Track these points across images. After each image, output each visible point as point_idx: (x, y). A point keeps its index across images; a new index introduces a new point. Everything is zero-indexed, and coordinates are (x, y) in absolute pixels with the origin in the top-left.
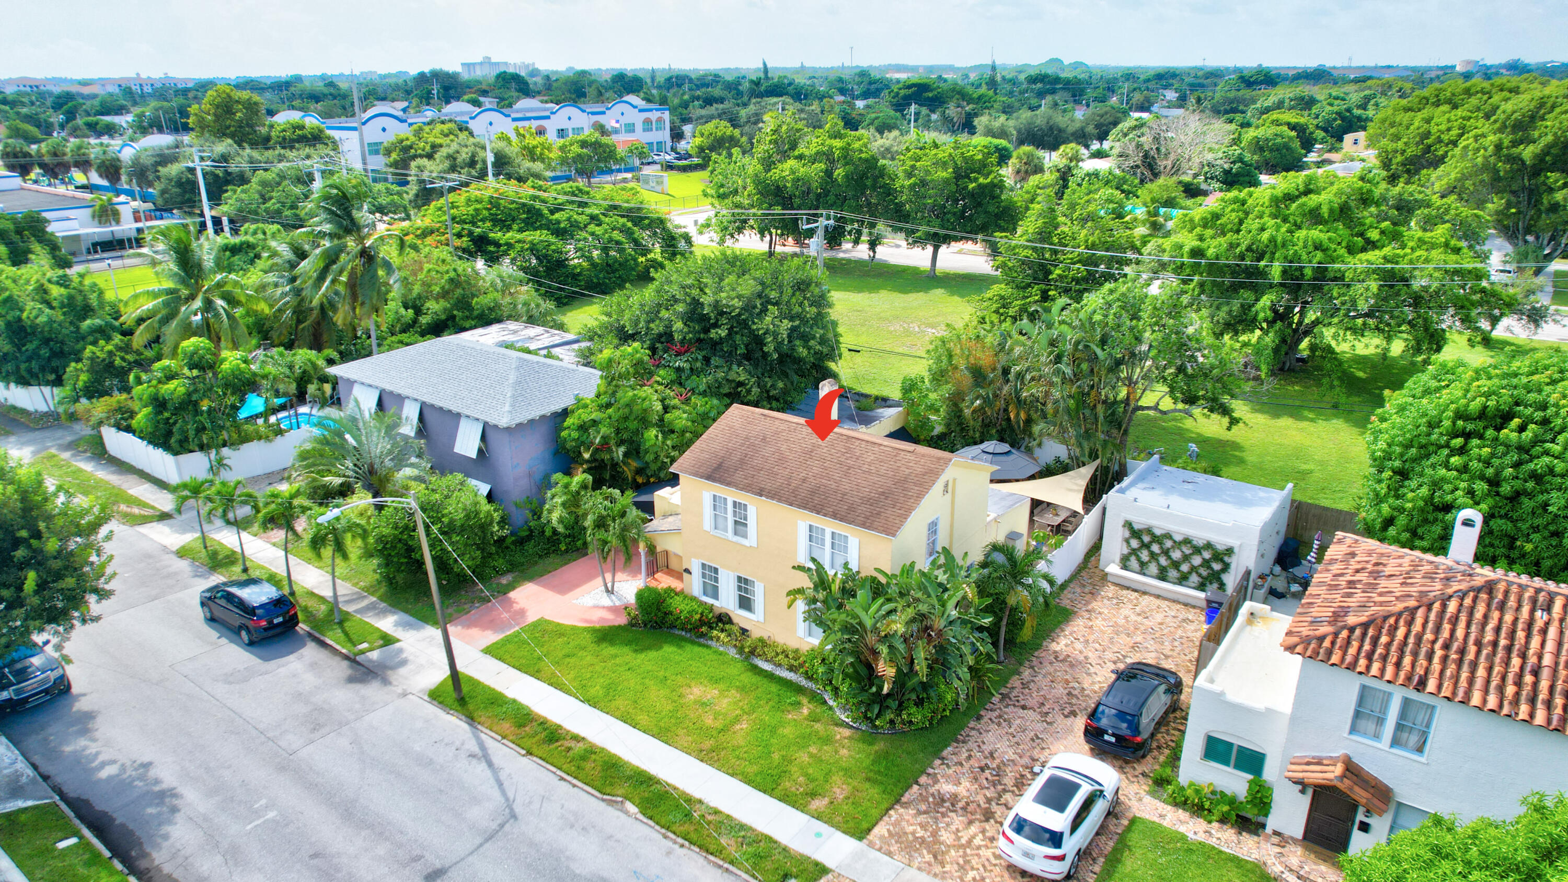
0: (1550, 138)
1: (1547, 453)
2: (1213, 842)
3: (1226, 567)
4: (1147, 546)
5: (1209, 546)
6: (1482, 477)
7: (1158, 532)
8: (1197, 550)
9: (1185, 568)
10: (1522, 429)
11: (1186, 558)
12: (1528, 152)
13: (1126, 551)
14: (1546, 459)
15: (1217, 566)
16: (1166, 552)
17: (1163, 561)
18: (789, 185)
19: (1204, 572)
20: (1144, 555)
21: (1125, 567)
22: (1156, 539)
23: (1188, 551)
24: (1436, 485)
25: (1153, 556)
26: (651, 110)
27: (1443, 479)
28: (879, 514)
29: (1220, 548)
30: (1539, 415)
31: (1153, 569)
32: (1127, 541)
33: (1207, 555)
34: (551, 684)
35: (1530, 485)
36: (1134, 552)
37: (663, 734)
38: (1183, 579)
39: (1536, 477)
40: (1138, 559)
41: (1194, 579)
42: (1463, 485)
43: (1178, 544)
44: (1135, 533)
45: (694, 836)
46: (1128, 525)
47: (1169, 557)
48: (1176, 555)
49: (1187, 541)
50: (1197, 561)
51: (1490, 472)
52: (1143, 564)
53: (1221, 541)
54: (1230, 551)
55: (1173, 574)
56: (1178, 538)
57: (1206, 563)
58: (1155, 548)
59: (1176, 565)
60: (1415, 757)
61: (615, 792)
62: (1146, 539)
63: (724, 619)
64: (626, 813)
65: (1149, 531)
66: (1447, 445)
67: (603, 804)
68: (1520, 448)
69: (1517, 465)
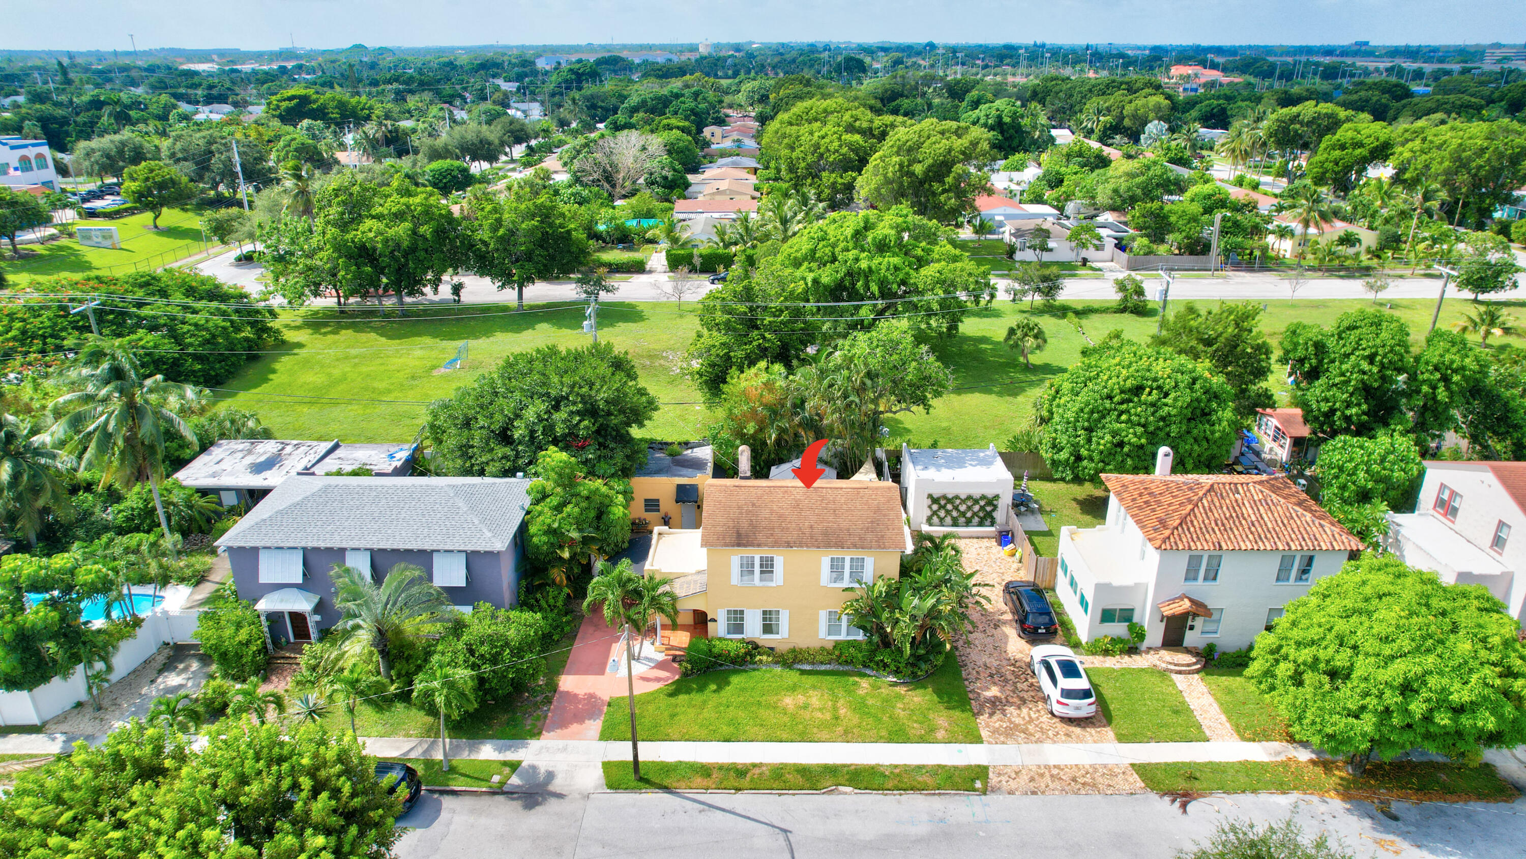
0: (930, 161)
1: (1166, 405)
2: (1125, 666)
3: (995, 507)
4: (944, 507)
5: (983, 497)
6: (1139, 424)
7: (950, 496)
8: (976, 501)
9: (969, 515)
10: (1150, 394)
11: (969, 508)
12: (918, 169)
13: (929, 513)
14: (1166, 408)
15: (989, 509)
16: (956, 508)
17: (955, 514)
18: (380, 246)
19: (981, 514)
20: (942, 513)
21: (931, 525)
22: (949, 501)
23: (969, 503)
24: (1114, 434)
25: (948, 512)
26: (26, 146)
27: (1119, 429)
28: (882, 536)
29: (990, 496)
30: (1155, 385)
31: (948, 520)
32: (930, 507)
33: (982, 503)
34: (687, 740)
35: (1161, 424)
36: (935, 513)
37: (804, 737)
38: (968, 523)
39: (1163, 419)
40: (938, 517)
41: (976, 520)
42: (1131, 431)
43: (963, 501)
44: (934, 500)
45: (900, 786)
46: (930, 496)
47: (958, 511)
48: (963, 508)
49: (969, 497)
50: (976, 508)
51: (1143, 420)
52: (942, 520)
53: (990, 493)
54: (997, 497)
55: (962, 520)
56: (963, 497)
57: (982, 508)
58: (949, 507)
59: (963, 514)
60: (1213, 583)
61: (825, 784)
62: (943, 502)
63: (755, 647)
64: (846, 793)
65: (944, 497)
66: (1115, 409)
67: (825, 796)
68: (1153, 405)
69: (1153, 414)
